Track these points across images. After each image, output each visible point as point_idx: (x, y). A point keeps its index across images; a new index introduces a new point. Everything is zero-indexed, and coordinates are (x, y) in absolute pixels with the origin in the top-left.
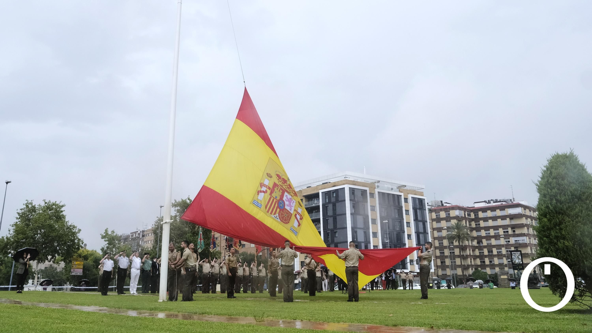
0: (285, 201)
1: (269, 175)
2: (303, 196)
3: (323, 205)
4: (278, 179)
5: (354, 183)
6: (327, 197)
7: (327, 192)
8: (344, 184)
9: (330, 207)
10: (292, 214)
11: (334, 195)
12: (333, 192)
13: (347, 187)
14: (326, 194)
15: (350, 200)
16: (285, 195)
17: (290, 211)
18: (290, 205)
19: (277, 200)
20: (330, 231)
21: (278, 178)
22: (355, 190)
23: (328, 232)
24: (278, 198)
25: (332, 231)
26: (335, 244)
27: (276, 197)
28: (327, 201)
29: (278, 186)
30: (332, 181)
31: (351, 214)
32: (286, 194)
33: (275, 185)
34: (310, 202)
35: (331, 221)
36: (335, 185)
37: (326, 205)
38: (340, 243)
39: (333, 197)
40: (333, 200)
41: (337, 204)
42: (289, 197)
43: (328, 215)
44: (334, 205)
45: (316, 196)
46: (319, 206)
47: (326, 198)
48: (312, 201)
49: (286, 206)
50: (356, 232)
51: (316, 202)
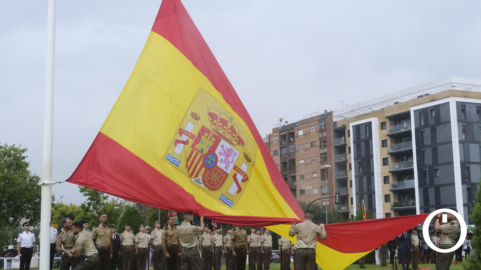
0: (218, 155)
1: (195, 117)
2: (387, 117)
3: (416, 130)
4: (211, 121)
5: (465, 94)
6: (422, 117)
7: (422, 111)
8: (448, 97)
9: (427, 132)
10: (227, 175)
11: (434, 115)
12: (432, 110)
13: (453, 102)
14: (421, 113)
15: (459, 121)
16: (220, 145)
17: (225, 170)
18: (226, 161)
19: (203, 154)
20: (427, 169)
21: (211, 119)
22: (466, 104)
23: (424, 169)
24: (206, 151)
25: (431, 167)
26: (435, 187)
27: (202, 150)
28: (423, 124)
29: (209, 131)
30: (432, 92)
31: (460, 142)
32: (223, 142)
33: (203, 130)
34: (398, 126)
35: (428, 153)
36: (434, 98)
37: (421, 130)
38: (443, 185)
39: (432, 116)
40: (432, 121)
41: (438, 128)
42: (228, 146)
43: (424, 144)
44: (433, 130)
45: (406, 116)
46: (410, 132)
47: (420, 120)
48: (400, 124)
49: (219, 162)
50: (468, 169)
51: (405, 125)
